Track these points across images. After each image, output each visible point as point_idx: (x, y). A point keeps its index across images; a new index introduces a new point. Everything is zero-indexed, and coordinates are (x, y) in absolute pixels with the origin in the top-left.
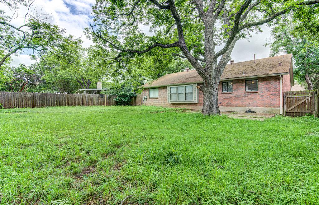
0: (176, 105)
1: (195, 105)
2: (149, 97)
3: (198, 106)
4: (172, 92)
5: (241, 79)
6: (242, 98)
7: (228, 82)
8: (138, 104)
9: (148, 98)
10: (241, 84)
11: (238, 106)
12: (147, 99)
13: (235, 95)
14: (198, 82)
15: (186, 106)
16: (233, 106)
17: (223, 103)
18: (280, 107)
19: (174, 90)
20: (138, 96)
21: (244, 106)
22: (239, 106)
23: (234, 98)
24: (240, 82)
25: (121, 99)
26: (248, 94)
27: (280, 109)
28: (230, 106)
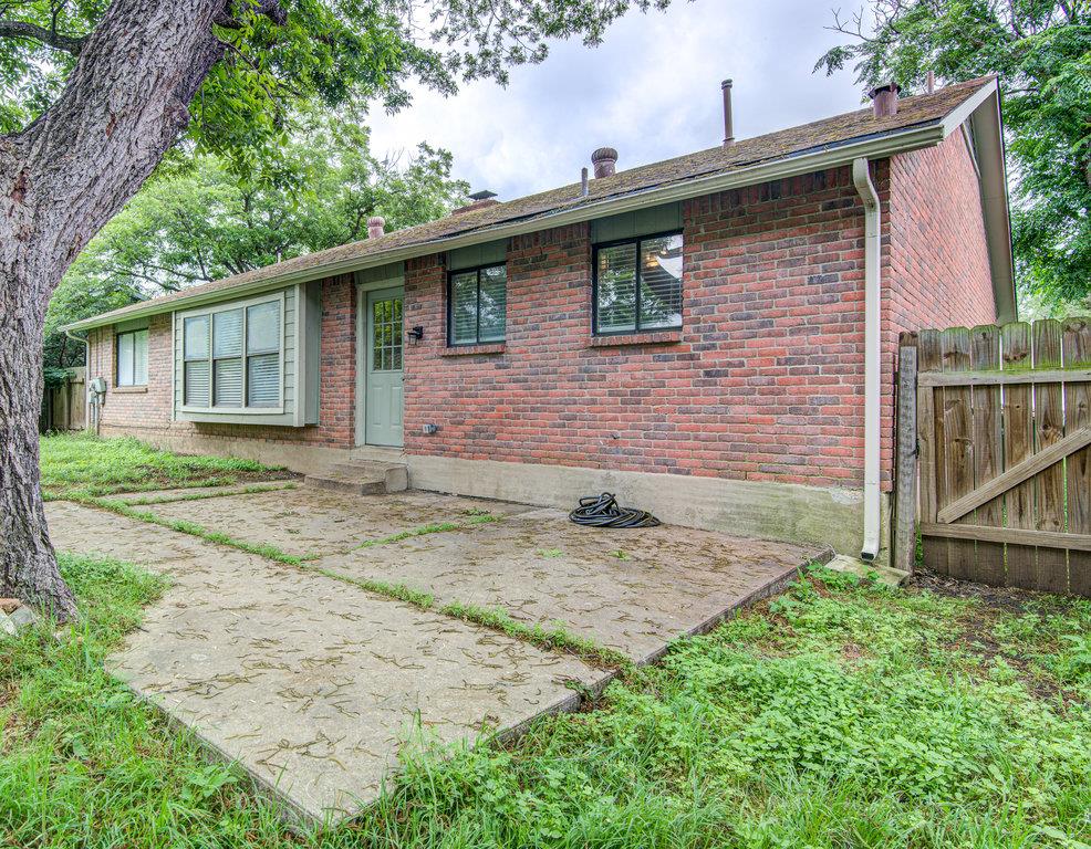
1: (302, 441)
2: (116, 385)
3: (316, 446)
4: (191, 352)
6: (564, 389)
9: (111, 387)
13: (519, 366)
16: (505, 457)
18: (859, 481)
20: (78, 378)
21: (579, 462)
22: (546, 459)
23: (517, 389)
26: (608, 356)
27: (861, 506)
28: (492, 454)
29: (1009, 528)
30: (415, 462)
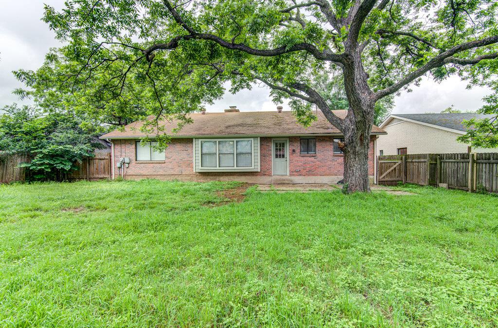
0: (212, 175)
1: (253, 175)
2: (136, 160)
3: (259, 176)
4: (205, 151)
5: (329, 136)
6: (329, 163)
7: (308, 139)
8: (97, 176)
9: (134, 161)
10: (328, 143)
11: (324, 175)
12: (129, 164)
13: (319, 159)
14: (262, 135)
15: (235, 177)
16: (317, 175)
17: (302, 170)
18: (373, 175)
19: (209, 147)
20: (97, 157)
21: (332, 175)
22: (326, 175)
23: (319, 163)
24: (327, 141)
25: (49, 164)
26: (337, 157)
27: (374, 178)
28: (314, 175)
29: (386, 179)
30: (293, 178)
